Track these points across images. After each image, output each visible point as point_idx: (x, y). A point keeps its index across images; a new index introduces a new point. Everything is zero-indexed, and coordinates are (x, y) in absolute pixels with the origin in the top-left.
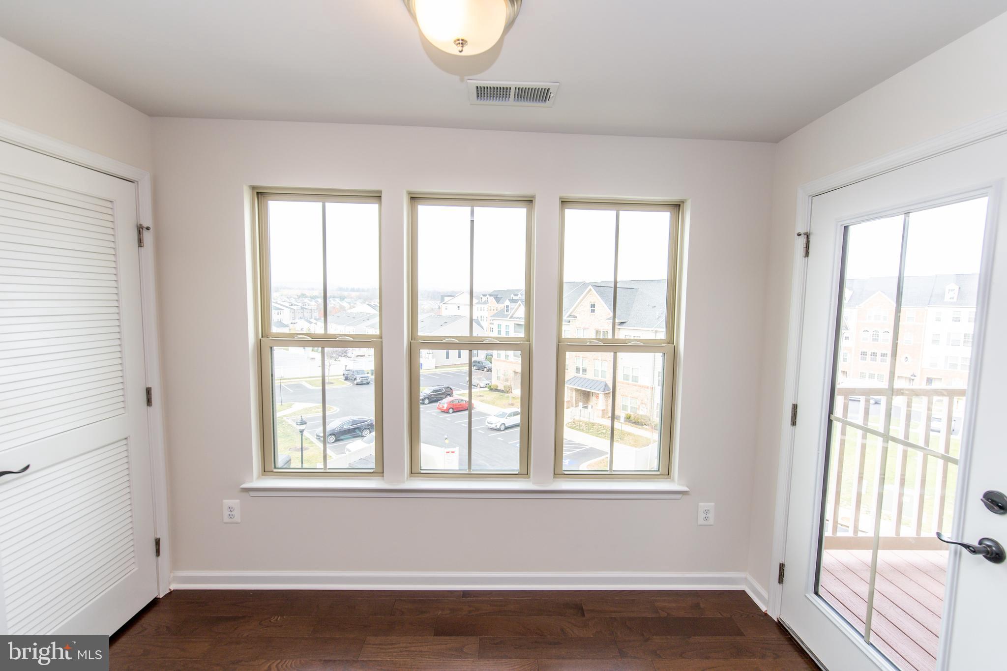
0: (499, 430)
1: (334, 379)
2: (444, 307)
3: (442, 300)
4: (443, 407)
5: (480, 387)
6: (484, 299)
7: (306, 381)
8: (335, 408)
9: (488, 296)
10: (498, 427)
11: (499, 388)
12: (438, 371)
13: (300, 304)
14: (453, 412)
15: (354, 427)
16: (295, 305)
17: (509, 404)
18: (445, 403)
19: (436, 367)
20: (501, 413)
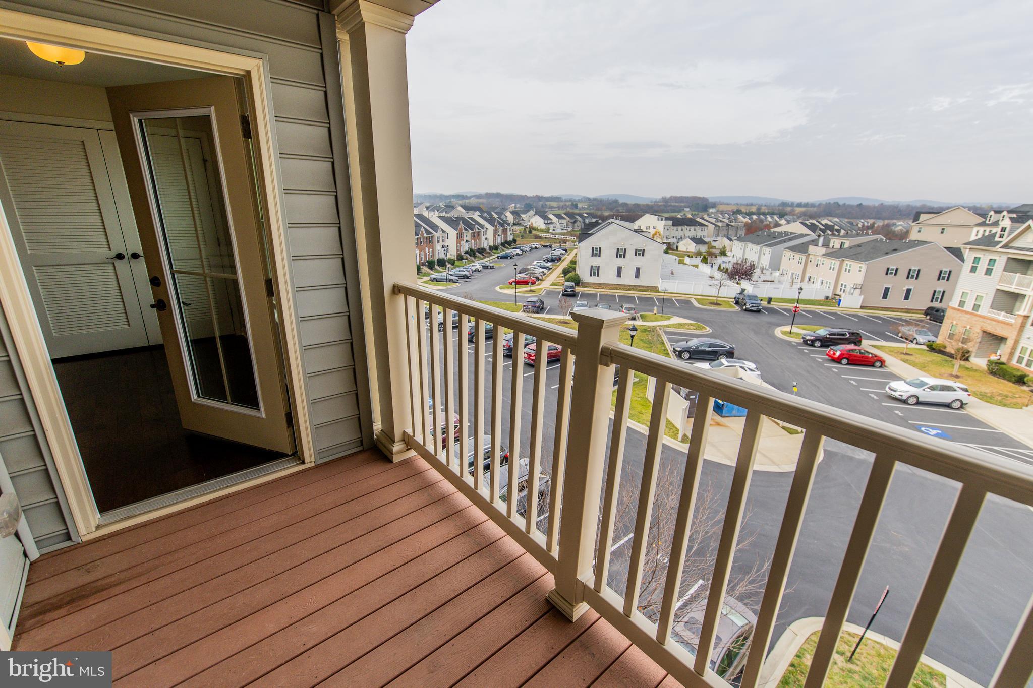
0: (905, 402)
1: (724, 301)
2: (915, 229)
3: (916, 218)
4: (834, 354)
5: (917, 343)
7: (695, 299)
8: (708, 329)
10: (904, 398)
11: (948, 350)
12: (862, 313)
13: (727, 221)
14: (847, 364)
15: (710, 349)
16: (721, 221)
17: (952, 375)
18: (838, 350)
19: (862, 308)
20: (918, 382)
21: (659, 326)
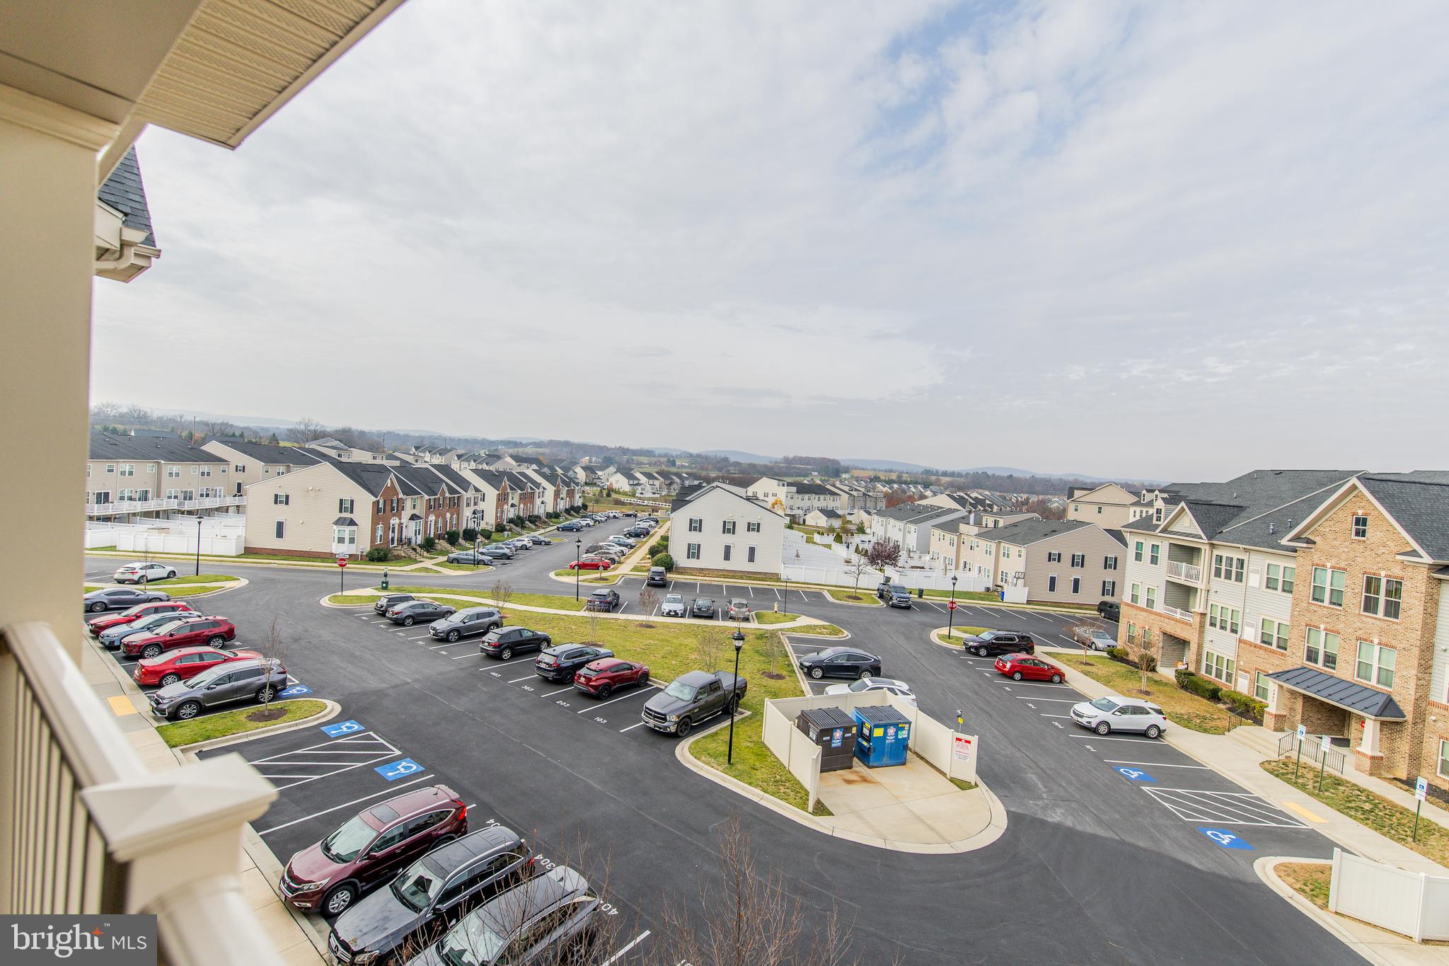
0: (1094, 731)
1: (865, 594)
2: (1072, 507)
3: (1070, 495)
4: (1004, 666)
5: (1096, 650)
6: (1149, 497)
7: (828, 591)
8: (846, 633)
9: (1157, 492)
10: (1094, 725)
11: (1131, 658)
12: (1030, 609)
13: (863, 490)
14: (1021, 680)
15: (849, 663)
16: (856, 490)
17: (1141, 691)
18: (1008, 660)
19: (1029, 602)
20: (1105, 702)
21: (781, 630)
